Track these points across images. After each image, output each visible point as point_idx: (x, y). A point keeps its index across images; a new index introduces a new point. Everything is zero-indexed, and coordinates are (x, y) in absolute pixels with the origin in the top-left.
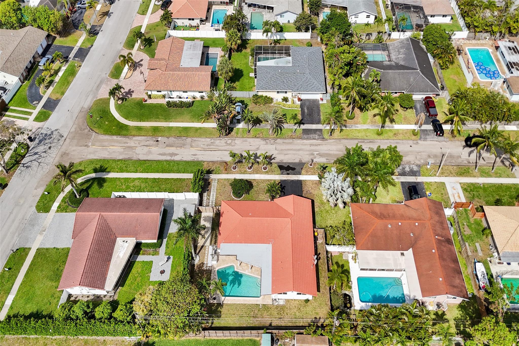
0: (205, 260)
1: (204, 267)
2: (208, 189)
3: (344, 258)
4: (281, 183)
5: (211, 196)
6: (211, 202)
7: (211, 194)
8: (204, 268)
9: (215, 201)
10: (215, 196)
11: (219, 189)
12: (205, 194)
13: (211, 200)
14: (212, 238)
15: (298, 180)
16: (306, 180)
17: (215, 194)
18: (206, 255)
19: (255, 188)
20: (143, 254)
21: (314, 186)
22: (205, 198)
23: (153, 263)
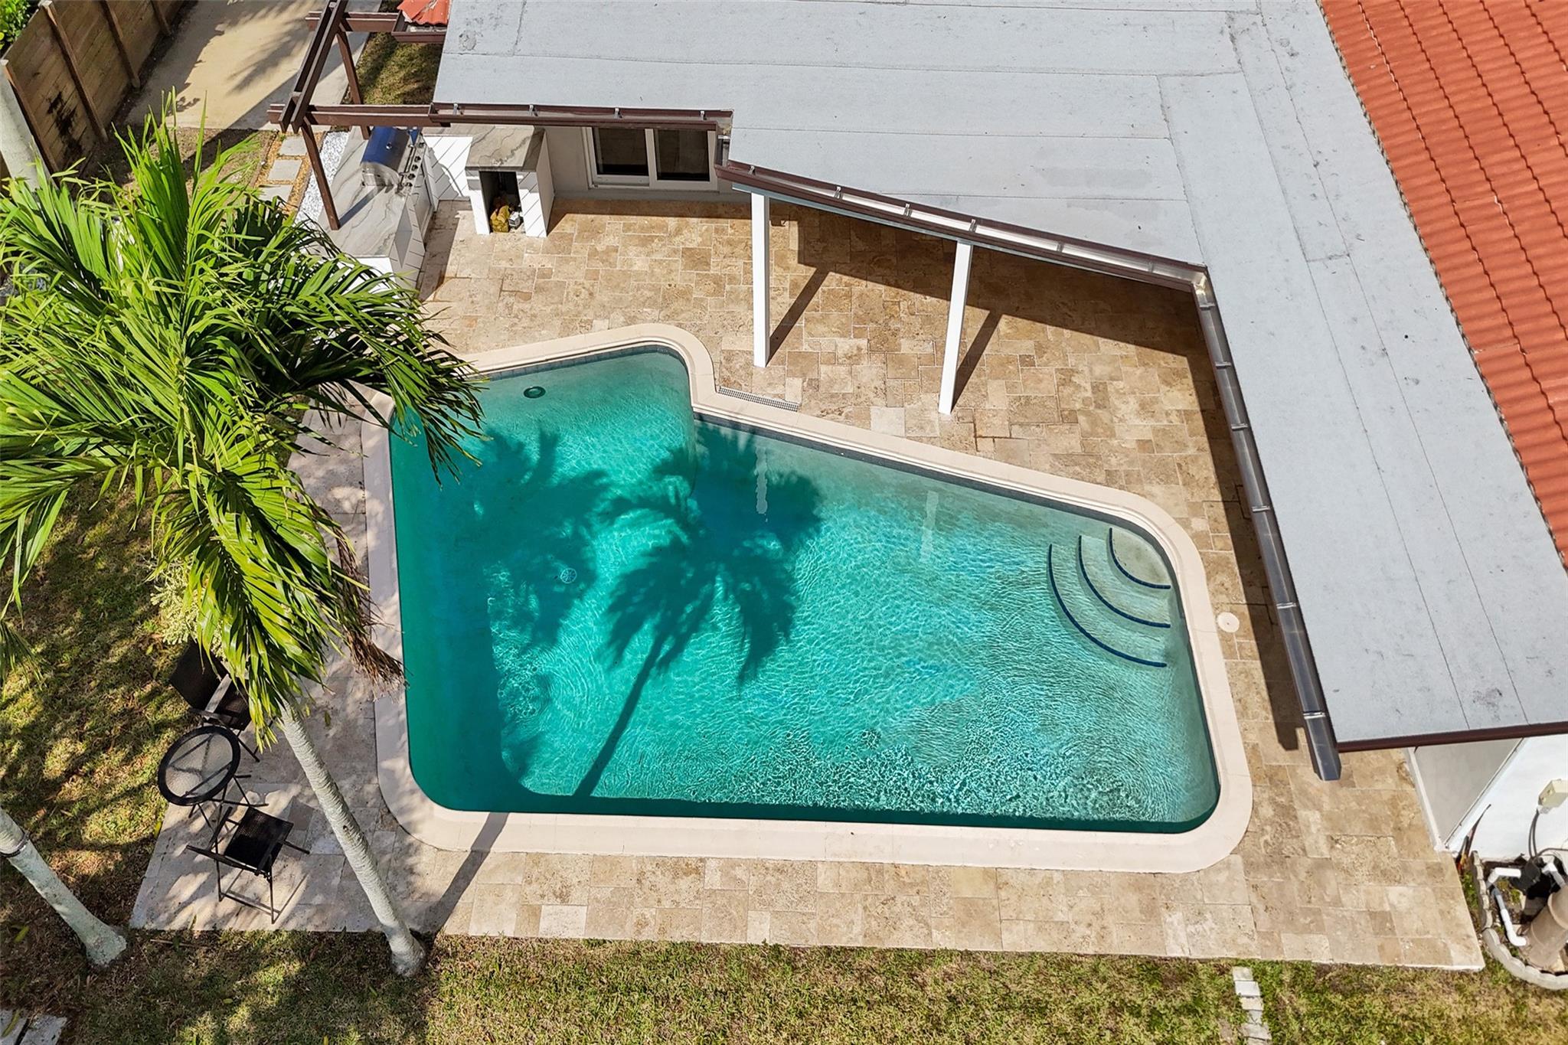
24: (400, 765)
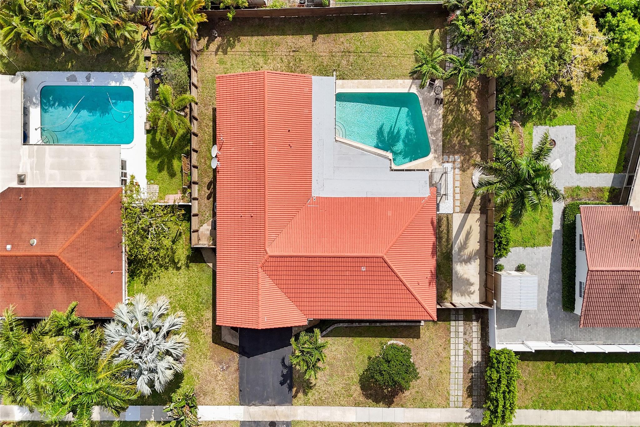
0: (458, 177)
1: (459, 160)
2: (470, 375)
3: (156, 188)
4: (289, 396)
5: (461, 352)
6: (461, 335)
7: (461, 358)
8: (458, 158)
9: (449, 336)
10: (453, 352)
11: (444, 375)
12: (477, 358)
13: (461, 341)
14: (448, 232)
15: (249, 404)
16: (230, 404)
17: (453, 358)
18: (458, 190)
19: (355, 376)
20: (601, 190)
21: (211, 386)
22: (476, 346)
23: (574, 169)
24: (420, 99)
